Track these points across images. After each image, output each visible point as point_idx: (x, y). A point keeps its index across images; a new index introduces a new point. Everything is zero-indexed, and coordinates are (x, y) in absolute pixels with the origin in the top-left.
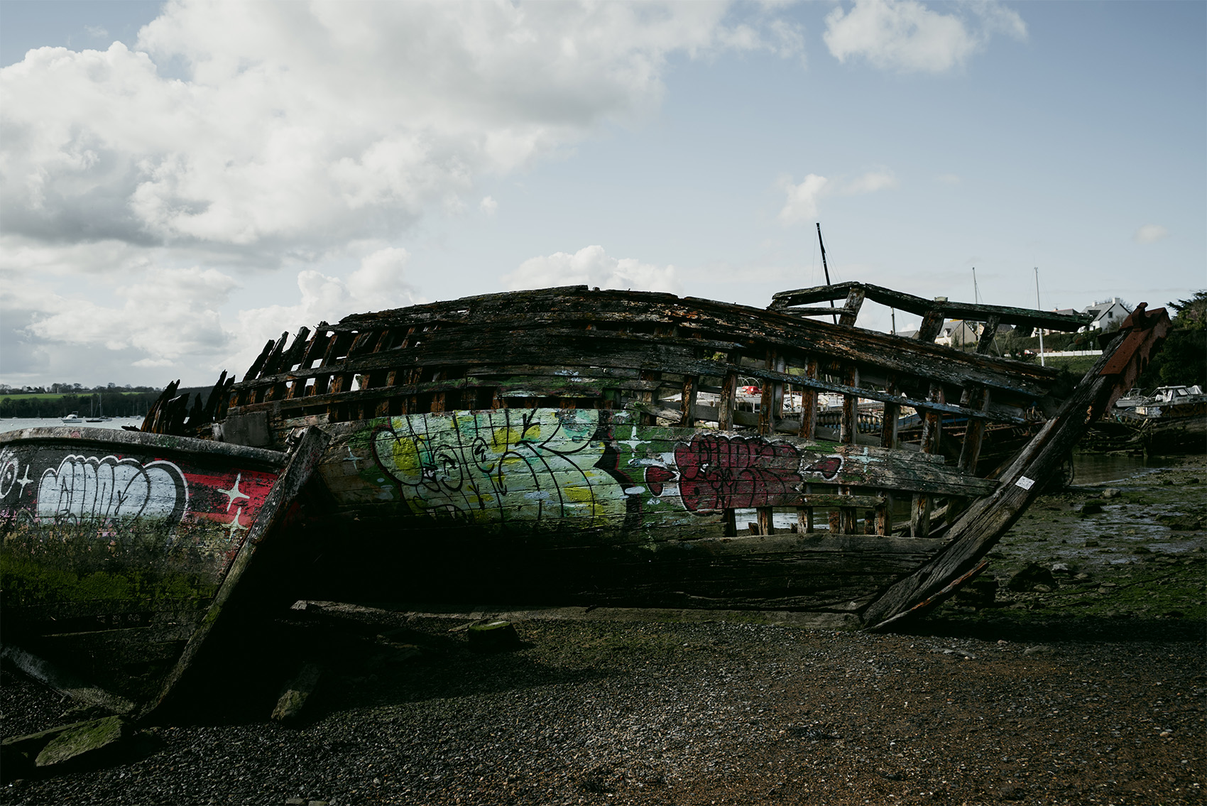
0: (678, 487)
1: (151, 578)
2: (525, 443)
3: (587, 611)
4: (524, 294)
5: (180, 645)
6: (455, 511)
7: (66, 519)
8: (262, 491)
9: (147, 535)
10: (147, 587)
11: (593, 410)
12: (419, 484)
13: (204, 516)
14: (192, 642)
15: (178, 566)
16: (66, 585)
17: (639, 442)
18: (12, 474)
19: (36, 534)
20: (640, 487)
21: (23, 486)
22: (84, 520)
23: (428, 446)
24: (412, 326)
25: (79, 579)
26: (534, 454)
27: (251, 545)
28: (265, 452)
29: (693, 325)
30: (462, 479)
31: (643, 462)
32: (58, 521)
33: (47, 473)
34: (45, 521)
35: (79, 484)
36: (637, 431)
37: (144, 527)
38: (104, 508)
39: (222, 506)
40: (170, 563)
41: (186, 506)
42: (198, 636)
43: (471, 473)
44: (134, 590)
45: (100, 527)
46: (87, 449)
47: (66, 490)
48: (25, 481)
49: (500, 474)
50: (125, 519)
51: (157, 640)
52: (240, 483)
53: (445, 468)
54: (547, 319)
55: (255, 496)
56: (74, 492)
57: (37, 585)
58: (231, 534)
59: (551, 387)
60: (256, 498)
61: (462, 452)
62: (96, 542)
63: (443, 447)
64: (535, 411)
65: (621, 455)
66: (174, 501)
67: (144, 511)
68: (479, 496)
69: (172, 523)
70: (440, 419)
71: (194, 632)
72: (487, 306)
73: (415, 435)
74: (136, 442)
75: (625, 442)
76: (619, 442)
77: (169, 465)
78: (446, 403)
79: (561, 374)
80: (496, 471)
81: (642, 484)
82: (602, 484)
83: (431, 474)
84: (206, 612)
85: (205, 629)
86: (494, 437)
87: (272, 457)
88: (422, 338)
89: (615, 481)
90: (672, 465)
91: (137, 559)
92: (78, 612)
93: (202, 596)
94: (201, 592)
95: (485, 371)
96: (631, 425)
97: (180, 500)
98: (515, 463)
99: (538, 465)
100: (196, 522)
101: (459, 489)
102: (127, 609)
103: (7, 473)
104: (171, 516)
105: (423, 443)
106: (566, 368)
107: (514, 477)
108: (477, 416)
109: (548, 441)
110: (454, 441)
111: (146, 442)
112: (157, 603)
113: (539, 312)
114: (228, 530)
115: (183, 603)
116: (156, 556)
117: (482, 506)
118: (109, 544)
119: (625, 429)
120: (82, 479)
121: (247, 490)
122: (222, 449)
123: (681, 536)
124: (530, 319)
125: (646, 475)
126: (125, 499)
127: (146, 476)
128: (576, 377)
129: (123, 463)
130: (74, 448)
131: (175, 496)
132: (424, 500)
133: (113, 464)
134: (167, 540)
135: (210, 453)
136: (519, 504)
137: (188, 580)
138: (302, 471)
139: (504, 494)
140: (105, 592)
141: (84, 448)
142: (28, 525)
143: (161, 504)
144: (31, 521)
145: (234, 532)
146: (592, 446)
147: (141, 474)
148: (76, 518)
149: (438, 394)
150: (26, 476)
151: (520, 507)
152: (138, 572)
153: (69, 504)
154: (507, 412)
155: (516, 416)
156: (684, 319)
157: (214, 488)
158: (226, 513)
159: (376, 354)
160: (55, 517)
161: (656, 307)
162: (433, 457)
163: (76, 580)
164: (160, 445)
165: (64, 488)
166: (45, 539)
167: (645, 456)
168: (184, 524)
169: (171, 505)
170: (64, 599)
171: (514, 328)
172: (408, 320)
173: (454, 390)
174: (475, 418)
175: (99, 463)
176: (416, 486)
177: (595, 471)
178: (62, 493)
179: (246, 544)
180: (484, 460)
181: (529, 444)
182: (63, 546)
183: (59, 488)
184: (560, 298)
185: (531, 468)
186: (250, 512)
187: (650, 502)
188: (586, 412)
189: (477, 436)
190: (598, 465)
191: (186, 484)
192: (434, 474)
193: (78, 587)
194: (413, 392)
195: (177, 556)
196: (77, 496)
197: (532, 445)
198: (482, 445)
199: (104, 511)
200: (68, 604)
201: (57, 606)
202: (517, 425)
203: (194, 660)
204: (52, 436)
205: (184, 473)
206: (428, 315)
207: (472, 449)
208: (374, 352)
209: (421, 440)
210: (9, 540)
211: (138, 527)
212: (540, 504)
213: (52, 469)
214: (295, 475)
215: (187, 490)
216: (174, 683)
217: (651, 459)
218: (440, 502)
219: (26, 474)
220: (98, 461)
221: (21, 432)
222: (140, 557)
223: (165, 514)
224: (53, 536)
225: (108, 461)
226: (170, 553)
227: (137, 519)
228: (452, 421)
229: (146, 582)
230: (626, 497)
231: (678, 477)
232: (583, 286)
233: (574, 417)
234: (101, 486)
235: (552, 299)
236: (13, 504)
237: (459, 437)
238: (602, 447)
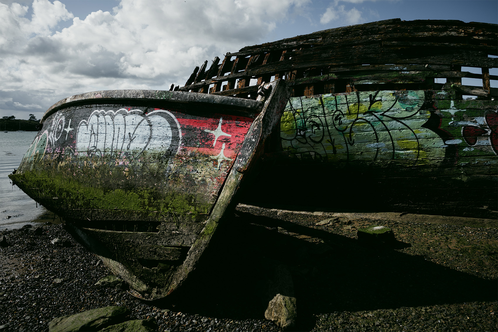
0: (489, 139)
1: (156, 196)
2: (370, 112)
3: (401, 215)
4: (357, 26)
5: (184, 251)
6: (315, 155)
7: (94, 153)
8: (242, 131)
9: (151, 164)
10: (154, 202)
11: (420, 91)
12: (294, 139)
13: (195, 150)
14: (195, 249)
15: (177, 187)
16: (96, 198)
17: (457, 111)
18: (62, 126)
19: (76, 163)
20: (458, 140)
21: (68, 132)
22: (106, 153)
23: (302, 116)
24: (284, 50)
25: (104, 194)
26: (377, 119)
27: (238, 173)
28: (243, 100)
29: (481, 38)
30: (324, 135)
31: (460, 123)
32: (89, 154)
33: (81, 123)
34: (81, 155)
35: (102, 129)
36: (455, 103)
37: (149, 158)
38: (120, 145)
39: (209, 142)
40: (171, 185)
41: (180, 143)
42: (199, 245)
43: (330, 132)
44: (144, 204)
45: (117, 158)
46: (106, 105)
47: (94, 133)
48: (68, 130)
49: (351, 132)
50: (135, 153)
51: (164, 243)
52: (222, 124)
53: (312, 129)
54: (377, 39)
55: (235, 134)
56: (99, 134)
57: (78, 196)
58: (219, 164)
59: (388, 77)
60: (237, 136)
61: (326, 119)
62: (114, 168)
63: (313, 117)
64: (378, 92)
65: (443, 119)
66: (171, 139)
67: (148, 147)
68: (333, 146)
69: (170, 155)
70: (311, 100)
71: (195, 241)
72: (333, 35)
73: (294, 109)
74: (141, 97)
75: (447, 111)
76: (442, 111)
77: (165, 113)
78: (314, 90)
79: (395, 69)
80: (348, 130)
81: (460, 137)
82: (427, 138)
83: (302, 133)
84: (204, 226)
85: (206, 240)
86: (349, 109)
87: (248, 104)
88: (293, 55)
89: (438, 136)
90: (484, 125)
91: (145, 181)
92: (104, 216)
93: (199, 213)
94: (197, 209)
95: (341, 69)
96: (449, 99)
97: (175, 138)
98: (363, 125)
99: (379, 126)
100: (189, 155)
101: (320, 142)
102: (139, 218)
103: (59, 125)
104: (169, 150)
105: (299, 114)
106: (397, 65)
107: (361, 134)
108: (337, 97)
109: (388, 111)
110: (321, 112)
111: (148, 97)
112: (162, 215)
113: (371, 35)
114: (216, 161)
115: (183, 217)
116: (159, 180)
117: (335, 151)
118: (124, 170)
119: (446, 102)
120: (103, 126)
121: (229, 130)
122: (208, 99)
123: (490, 172)
124: (365, 39)
125: (463, 132)
126: (134, 138)
127: (149, 121)
128: (405, 71)
129: (131, 113)
130: (98, 105)
131: (171, 135)
132: (295, 148)
133: (125, 114)
134: (167, 168)
135: (198, 102)
136: (362, 151)
137: (186, 199)
138: (274, 114)
139: (352, 145)
140: (122, 204)
141: (104, 105)
142: (71, 157)
143: (161, 142)
144: (73, 154)
145: (221, 162)
146: (421, 114)
147: (145, 120)
148: (100, 152)
149: (309, 86)
150: (69, 126)
151: (362, 153)
152: (146, 191)
153: (96, 143)
154: (358, 94)
155: (365, 96)
156: (474, 34)
157: (201, 128)
158: (213, 148)
159: (265, 66)
160: (87, 151)
161: (452, 28)
162: (305, 122)
163: (103, 194)
164: (158, 98)
165: (92, 132)
166: (82, 166)
167: (462, 119)
168: (179, 156)
169: (168, 142)
170: (95, 207)
171: (355, 45)
172: (282, 46)
173: (320, 81)
174: (335, 98)
175: (115, 114)
176: (291, 140)
177: (422, 129)
178: (91, 135)
179: (232, 172)
180: (340, 123)
181: (373, 113)
182: (93, 171)
183: (89, 132)
184: (383, 26)
185: (373, 128)
186: (233, 146)
187: (466, 149)
188: (415, 92)
189: (337, 109)
190: (424, 126)
191: (179, 126)
192: (305, 133)
193: (104, 199)
194: (292, 84)
195: (175, 180)
196: (101, 137)
197: (376, 114)
198: (340, 114)
199: (119, 147)
200: (97, 211)
201: (91, 211)
202: (366, 101)
203: (197, 265)
204: (83, 98)
205: (177, 118)
206: (295, 43)
207: (333, 117)
208: (263, 64)
209: (298, 113)
210: (60, 167)
211: (144, 158)
212: (377, 151)
213: (84, 120)
214: (269, 117)
215: (180, 131)
216: (181, 281)
217: (467, 121)
218: (306, 150)
219: (69, 125)
220: (114, 113)
221: (66, 99)
222: (147, 180)
223: (164, 149)
224: (87, 164)
225: (121, 112)
226: (170, 178)
227: (143, 153)
228: (320, 101)
229: (152, 198)
230: (446, 146)
231: (489, 133)
232: (397, 19)
233: (406, 96)
234: (117, 130)
235: (378, 27)
236: (62, 144)
237: (324, 110)
238: (429, 114)
